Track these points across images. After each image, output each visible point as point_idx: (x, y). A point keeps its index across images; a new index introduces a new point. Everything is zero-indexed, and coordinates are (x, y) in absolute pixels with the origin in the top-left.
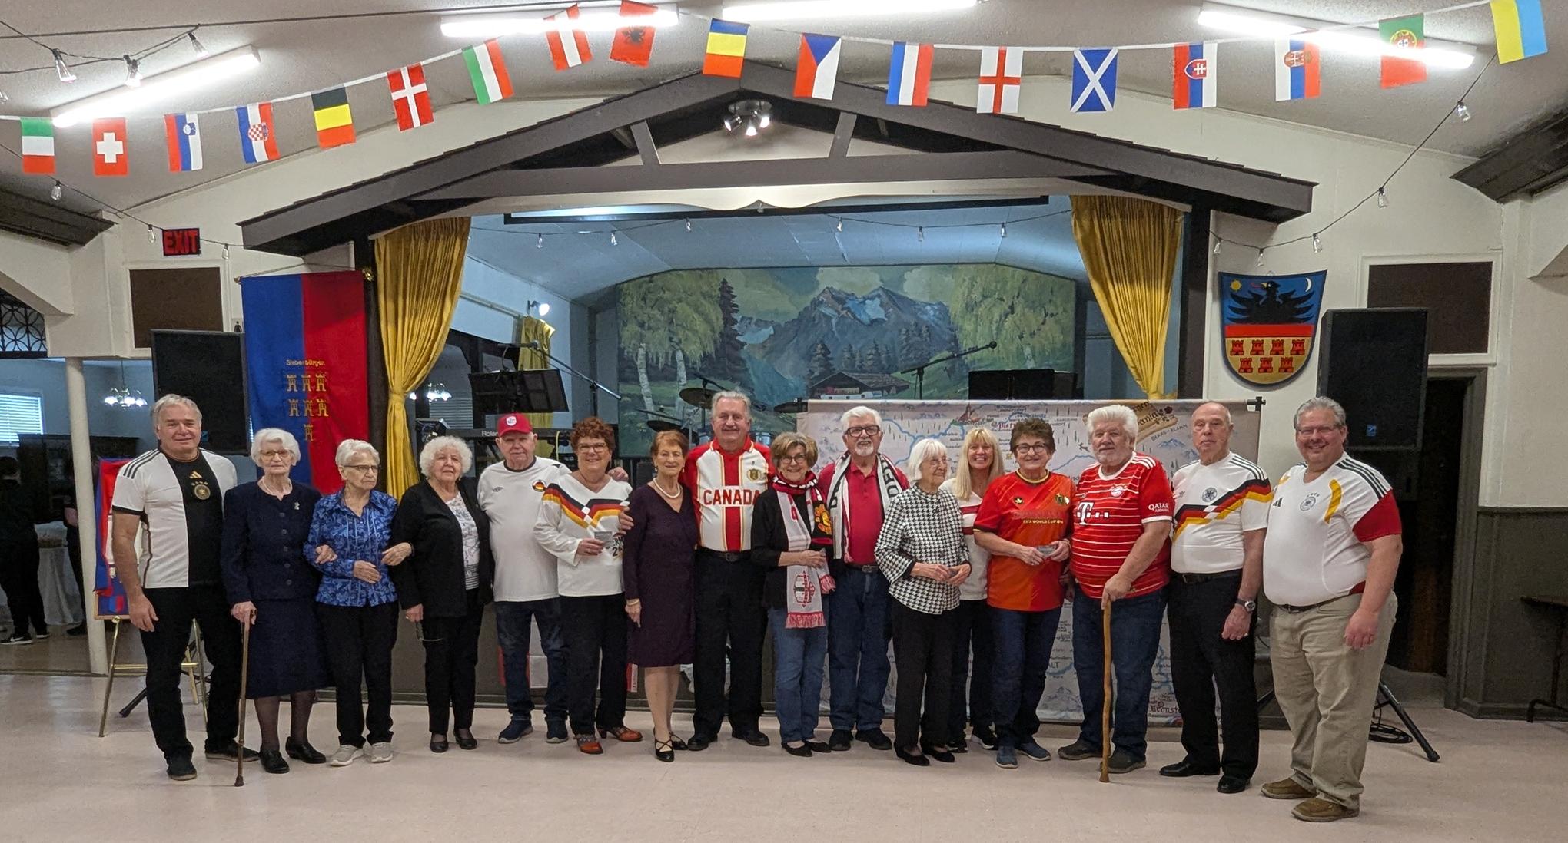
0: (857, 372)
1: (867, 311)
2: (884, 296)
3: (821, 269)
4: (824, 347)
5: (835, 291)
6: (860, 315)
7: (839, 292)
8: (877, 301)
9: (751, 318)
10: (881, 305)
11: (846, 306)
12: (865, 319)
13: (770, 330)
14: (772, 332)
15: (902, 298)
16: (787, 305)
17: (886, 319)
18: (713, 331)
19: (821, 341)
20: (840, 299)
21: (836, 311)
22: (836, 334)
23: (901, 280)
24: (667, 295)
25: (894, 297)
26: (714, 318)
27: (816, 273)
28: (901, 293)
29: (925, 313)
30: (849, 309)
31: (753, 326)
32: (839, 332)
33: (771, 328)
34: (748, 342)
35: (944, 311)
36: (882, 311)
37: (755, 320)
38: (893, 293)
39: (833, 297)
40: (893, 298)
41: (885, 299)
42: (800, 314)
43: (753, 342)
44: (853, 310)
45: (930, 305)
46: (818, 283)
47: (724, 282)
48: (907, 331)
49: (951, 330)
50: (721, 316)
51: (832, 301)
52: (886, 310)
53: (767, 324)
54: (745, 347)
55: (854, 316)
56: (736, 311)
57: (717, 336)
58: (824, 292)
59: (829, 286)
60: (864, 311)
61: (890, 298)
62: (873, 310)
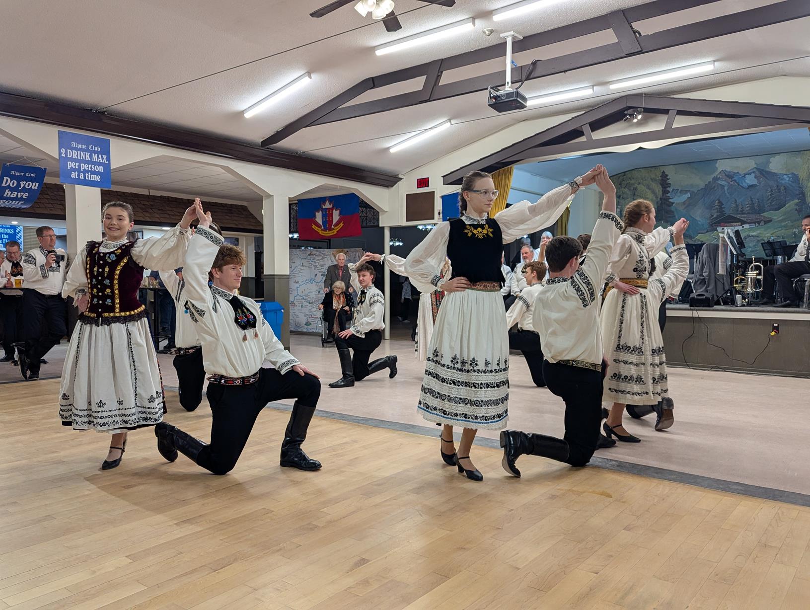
0: (740, 214)
1: (746, 181)
2: (757, 172)
3: (719, 161)
4: (720, 202)
5: (726, 172)
6: (742, 183)
7: (730, 172)
8: (753, 175)
9: (678, 190)
10: (756, 177)
11: (733, 179)
12: (745, 185)
13: (689, 195)
14: (690, 196)
15: (769, 173)
16: (698, 181)
17: (758, 184)
18: (657, 197)
19: (719, 200)
20: (729, 176)
21: (727, 182)
22: (727, 194)
23: (768, 162)
24: (632, 181)
25: (764, 173)
26: (657, 191)
27: (717, 162)
28: (767, 170)
29: (784, 179)
30: (735, 181)
31: (679, 194)
32: (729, 193)
33: (689, 193)
34: (676, 202)
35: (795, 178)
36: (756, 179)
37: (680, 190)
38: (762, 170)
39: (726, 175)
40: (762, 173)
41: (758, 173)
42: (706, 185)
43: (678, 202)
44: (737, 181)
45: (786, 175)
46: (717, 168)
47: (664, 172)
48: (772, 190)
49: (801, 188)
50: (661, 191)
51: (726, 177)
52: (758, 180)
53: (686, 192)
54: (674, 205)
55: (738, 184)
56: (669, 187)
57: (659, 199)
58: (720, 172)
59: (724, 169)
60: (745, 181)
61: (761, 173)
62: (750, 180)
